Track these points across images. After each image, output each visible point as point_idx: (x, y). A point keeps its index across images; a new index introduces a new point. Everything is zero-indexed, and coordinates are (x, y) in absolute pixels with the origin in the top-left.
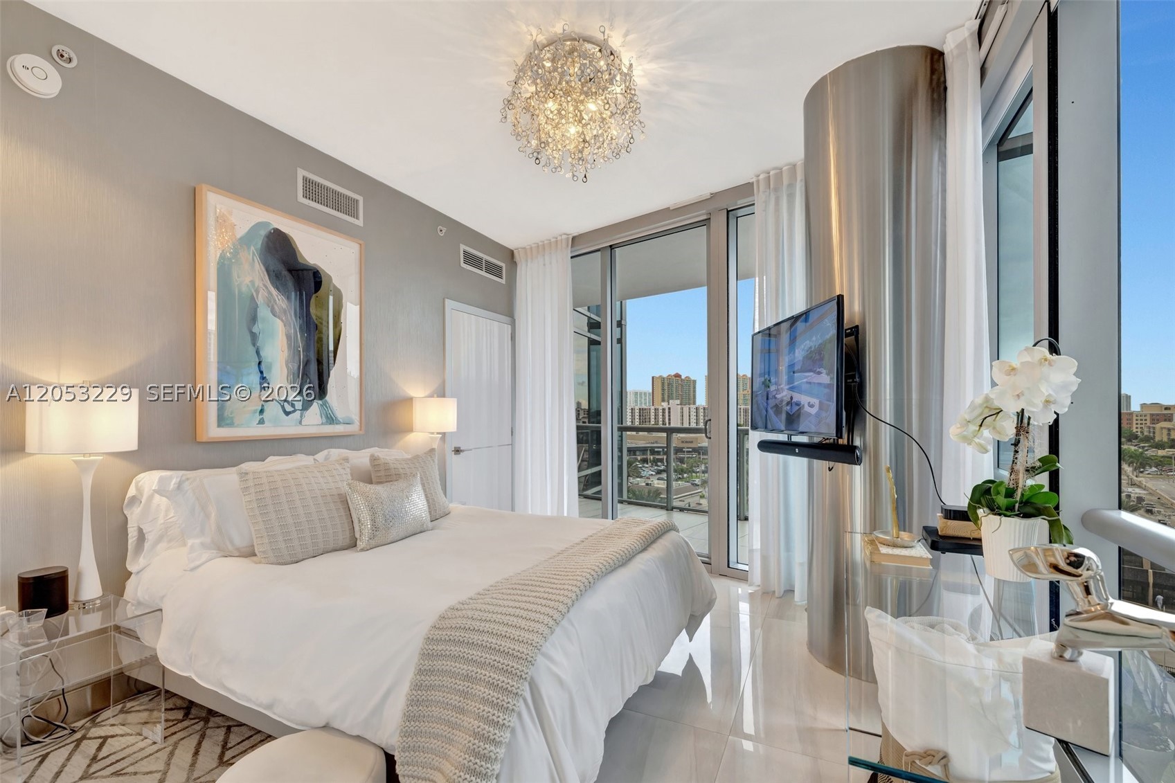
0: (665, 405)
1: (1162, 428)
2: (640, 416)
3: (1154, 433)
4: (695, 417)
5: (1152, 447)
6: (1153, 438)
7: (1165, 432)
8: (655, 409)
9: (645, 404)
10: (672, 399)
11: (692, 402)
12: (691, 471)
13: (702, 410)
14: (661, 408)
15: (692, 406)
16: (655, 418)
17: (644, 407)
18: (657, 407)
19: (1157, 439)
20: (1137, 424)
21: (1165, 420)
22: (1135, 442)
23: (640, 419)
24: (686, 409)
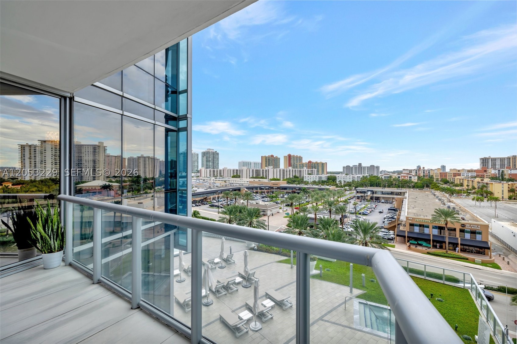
0: (266, 168)
1: (457, 179)
2: (256, 173)
3: (454, 180)
4: (279, 174)
5: (453, 186)
6: (454, 183)
7: (459, 180)
8: (263, 170)
9: (259, 168)
10: (270, 166)
11: (278, 167)
12: (276, 197)
13: (282, 171)
14: (265, 169)
15: (278, 169)
16: (262, 174)
17: (258, 169)
18: (263, 169)
19: (455, 183)
20: (449, 177)
21: (458, 176)
22: (448, 184)
23: (256, 174)
24: (275, 170)
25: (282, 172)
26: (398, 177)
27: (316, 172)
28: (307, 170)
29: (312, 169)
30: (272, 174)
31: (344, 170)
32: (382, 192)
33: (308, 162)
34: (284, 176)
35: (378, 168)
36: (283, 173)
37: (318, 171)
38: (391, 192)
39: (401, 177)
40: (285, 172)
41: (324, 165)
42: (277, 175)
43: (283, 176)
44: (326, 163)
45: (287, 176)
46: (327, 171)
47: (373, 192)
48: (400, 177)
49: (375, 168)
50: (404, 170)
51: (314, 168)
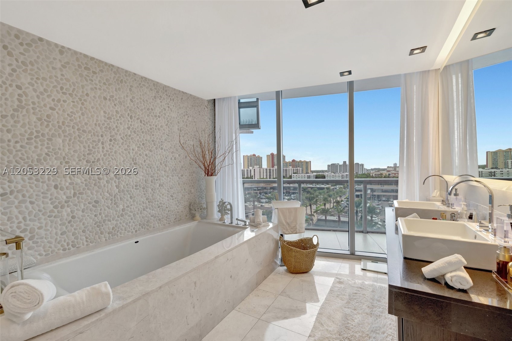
25: (268, 172)
26: (389, 174)
27: (301, 171)
28: (292, 169)
29: (296, 168)
30: (259, 174)
31: (329, 169)
32: (382, 189)
33: (291, 161)
34: (271, 176)
35: (362, 165)
36: (270, 172)
37: (302, 170)
38: (392, 190)
39: (392, 175)
40: (272, 172)
41: (308, 164)
42: (263, 174)
43: (269, 176)
44: (310, 161)
45: (273, 175)
46: (311, 170)
47: (372, 190)
48: (390, 174)
49: (360, 165)
50: (388, 167)
51: (298, 167)
